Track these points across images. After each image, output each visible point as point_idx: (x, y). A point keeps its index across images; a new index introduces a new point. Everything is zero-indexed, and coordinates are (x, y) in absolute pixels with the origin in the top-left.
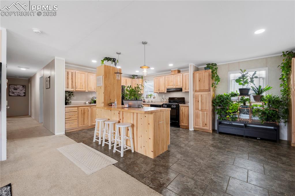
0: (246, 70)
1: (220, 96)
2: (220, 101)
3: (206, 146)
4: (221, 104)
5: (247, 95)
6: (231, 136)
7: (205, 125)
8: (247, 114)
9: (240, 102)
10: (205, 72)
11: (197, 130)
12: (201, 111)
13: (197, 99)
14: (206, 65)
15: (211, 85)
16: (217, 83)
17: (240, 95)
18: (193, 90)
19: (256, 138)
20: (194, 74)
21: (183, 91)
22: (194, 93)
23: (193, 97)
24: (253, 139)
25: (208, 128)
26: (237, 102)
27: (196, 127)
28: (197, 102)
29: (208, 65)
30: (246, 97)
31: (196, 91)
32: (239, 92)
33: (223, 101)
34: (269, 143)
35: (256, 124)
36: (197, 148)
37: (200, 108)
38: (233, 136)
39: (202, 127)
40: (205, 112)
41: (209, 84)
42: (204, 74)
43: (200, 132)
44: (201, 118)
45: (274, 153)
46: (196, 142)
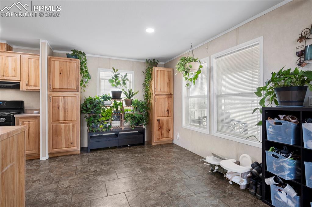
0: (118, 70)
1: (91, 99)
2: (92, 105)
3: (90, 178)
4: (93, 111)
5: (119, 98)
6: (105, 151)
7: (70, 144)
8: (117, 120)
9: (113, 107)
10: (70, 61)
11: (56, 155)
12: (64, 123)
13: (57, 104)
14: (72, 51)
15: (80, 83)
16: (88, 80)
17: (113, 99)
18: (49, 88)
19: (127, 146)
20: (49, 60)
21: (21, 89)
22: (49, 93)
23: (49, 101)
24: (127, 148)
25: (75, 148)
26: (110, 107)
27: (55, 150)
28: (56, 108)
29: (74, 51)
30: (118, 102)
31: (54, 90)
32: (111, 96)
33: (95, 106)
34: (140, 148)
35: (127, 130)
36: (80, 187)
37: (61, 118)
38: (108, 150)
39: (64, 149)
40: (71, 124)
41: (77, 81)
42: (68, 63)
43: (62, 157)
44: (63, 134)
45: (151, 156)
46: (71, 178)
